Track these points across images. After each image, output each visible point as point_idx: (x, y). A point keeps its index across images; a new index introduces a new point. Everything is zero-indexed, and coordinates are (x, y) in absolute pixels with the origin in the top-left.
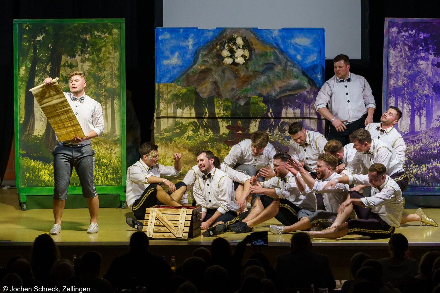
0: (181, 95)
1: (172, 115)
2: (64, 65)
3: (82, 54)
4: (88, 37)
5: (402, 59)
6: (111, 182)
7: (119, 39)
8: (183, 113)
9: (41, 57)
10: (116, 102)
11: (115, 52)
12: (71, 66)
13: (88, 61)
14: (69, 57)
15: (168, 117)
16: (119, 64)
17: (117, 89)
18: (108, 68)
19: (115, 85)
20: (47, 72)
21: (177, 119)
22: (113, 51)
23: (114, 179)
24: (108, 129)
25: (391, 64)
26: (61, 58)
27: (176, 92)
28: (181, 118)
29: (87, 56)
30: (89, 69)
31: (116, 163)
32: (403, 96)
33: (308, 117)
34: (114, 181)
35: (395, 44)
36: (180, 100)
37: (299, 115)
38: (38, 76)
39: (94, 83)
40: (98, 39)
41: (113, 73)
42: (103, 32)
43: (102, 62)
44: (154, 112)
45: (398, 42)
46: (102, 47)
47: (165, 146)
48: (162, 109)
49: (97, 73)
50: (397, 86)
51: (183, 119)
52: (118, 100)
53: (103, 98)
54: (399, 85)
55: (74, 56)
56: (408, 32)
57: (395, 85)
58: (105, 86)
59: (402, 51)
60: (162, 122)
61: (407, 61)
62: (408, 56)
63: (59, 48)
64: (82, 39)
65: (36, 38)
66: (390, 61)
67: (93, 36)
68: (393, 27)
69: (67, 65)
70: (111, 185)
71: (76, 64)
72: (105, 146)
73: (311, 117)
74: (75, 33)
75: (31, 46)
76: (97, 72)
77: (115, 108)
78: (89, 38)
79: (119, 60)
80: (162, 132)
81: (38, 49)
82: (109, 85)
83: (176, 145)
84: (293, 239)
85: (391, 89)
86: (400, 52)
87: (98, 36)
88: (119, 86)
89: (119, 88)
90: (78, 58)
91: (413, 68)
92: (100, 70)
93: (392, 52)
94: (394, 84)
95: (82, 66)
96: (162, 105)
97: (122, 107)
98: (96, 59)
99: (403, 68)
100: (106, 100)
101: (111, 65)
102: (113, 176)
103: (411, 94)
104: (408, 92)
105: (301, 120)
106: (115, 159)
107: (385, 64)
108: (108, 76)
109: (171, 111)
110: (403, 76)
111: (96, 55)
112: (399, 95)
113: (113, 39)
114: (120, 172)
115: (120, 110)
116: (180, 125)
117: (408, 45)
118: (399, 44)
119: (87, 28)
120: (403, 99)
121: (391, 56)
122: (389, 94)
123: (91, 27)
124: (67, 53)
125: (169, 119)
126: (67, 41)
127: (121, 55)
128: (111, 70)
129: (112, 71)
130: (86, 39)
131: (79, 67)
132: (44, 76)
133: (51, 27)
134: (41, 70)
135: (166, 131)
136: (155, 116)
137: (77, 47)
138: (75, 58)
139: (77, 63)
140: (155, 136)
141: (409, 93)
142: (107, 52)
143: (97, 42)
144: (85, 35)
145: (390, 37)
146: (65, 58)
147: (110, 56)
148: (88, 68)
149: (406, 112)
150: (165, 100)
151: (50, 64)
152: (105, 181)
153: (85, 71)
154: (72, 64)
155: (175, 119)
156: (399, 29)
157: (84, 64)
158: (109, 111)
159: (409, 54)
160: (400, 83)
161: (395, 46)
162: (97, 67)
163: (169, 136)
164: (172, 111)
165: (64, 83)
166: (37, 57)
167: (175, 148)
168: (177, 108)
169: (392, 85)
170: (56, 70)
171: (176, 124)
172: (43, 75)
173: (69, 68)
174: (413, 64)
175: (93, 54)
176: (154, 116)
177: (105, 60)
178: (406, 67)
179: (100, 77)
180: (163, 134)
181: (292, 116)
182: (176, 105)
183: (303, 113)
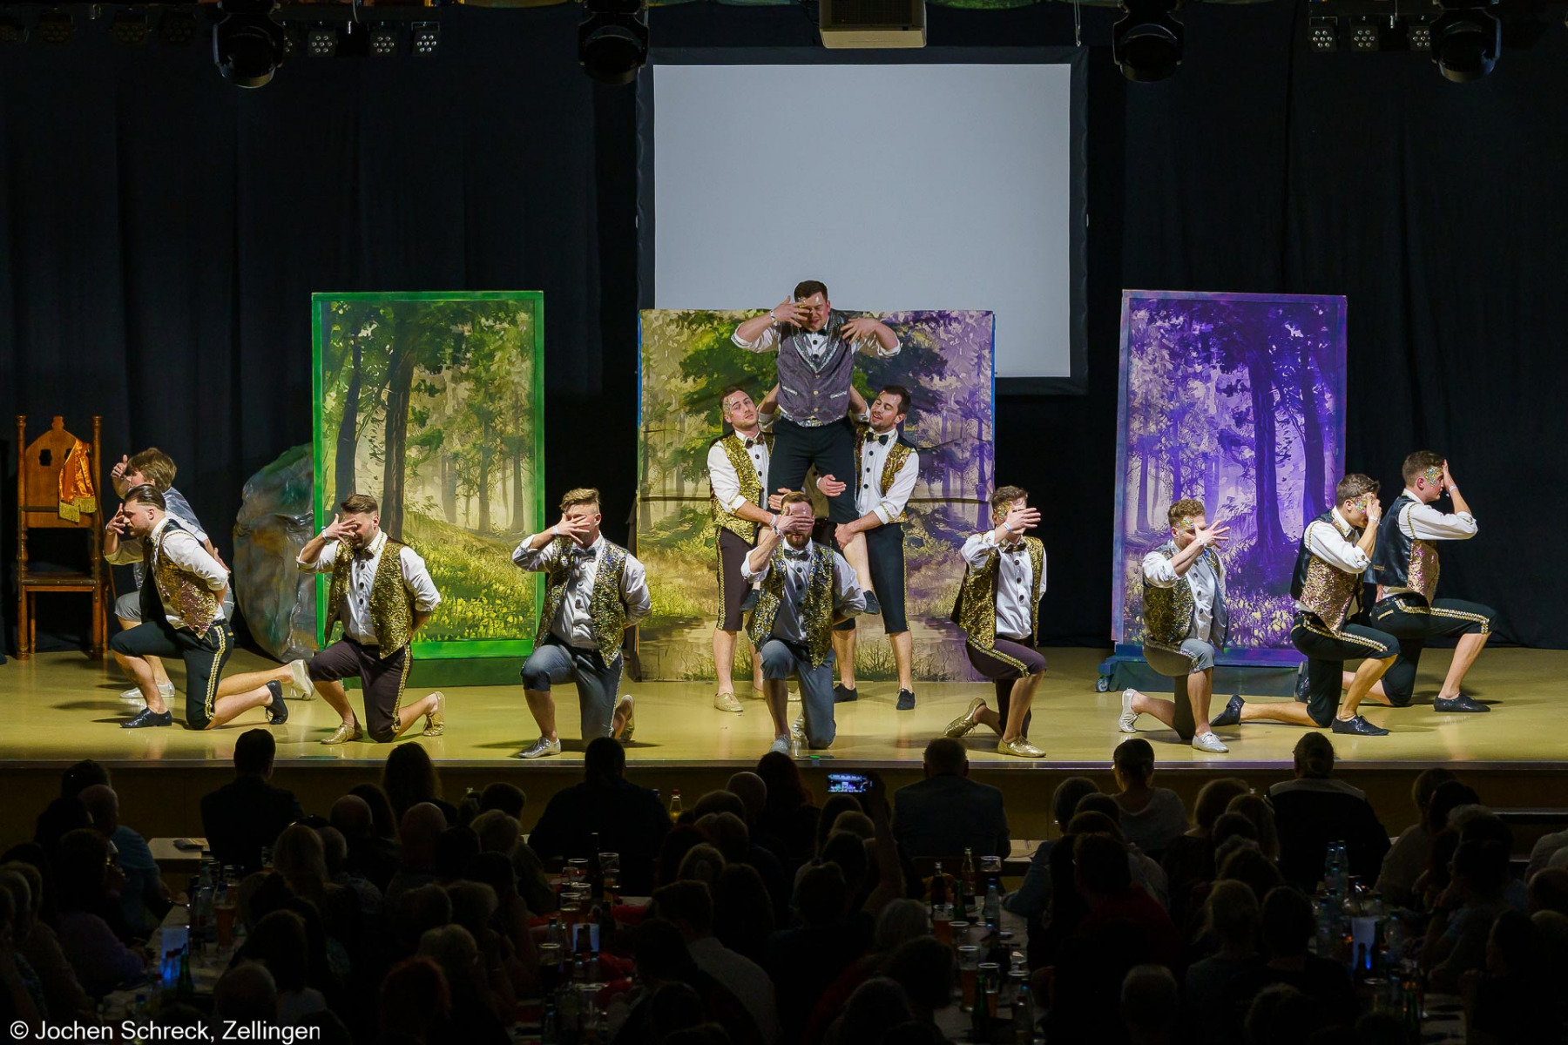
0: (692, 452)
1: (674, 494)
2: (418, 389)
3: (454, 364)
4: (467, 330)
5: (1157, 377)
6: (514, 630)
7: (532, 334)
8: (696, 490)
9: (369, 372)
10: (525, 465)
11: (523, 361)
12: (432, 391)
13: (466, 380)
14: (427, 372)
15: (665, 499)
16: (530, 386)
17: (526, 438)
18: (508, 393)
19: (523, 430)
20: (383, 404)
21: (684, 503)
22: (518, 359)
23: (519, 627)
24: (507, 521)
25: (1135, 388)
26: (411, 374)
27: (682, 447)
28: (694, 499)
29: (464, 369)
30: (469, 396)
31: (523, 591)
32: (1157, 455)
33: (959, 497)
34: (521, 630)
35: (1143, 345)
36: (691, 463)
37: (939, 495)
38: (363, 411)
39: (480, 426)
40: (487, 332)
41: (519, 404)
42: (497, 319)
43: (496, 383)
44: (636, 488)
45: (1148, 340)
46: (496, 349)
47: (660, 559)
48: (653, 481)
49: (485, 405)
50: (1147, 434)
51: (697, 502)
52: (528, 460)
53: (496, 458)
54: (1150, 433)
55: (439, 370)
56: (1170, 320)
57: (1142, 432)
58: (502, 432)
59: (1157, 359)
60: (652, 507)
61: (1167, 381)
62: (1169, 370)
63: (407, 353)
64: (454, 333)
65: (360, 332)
66: (1131, 381)
67: (478, 327)
68: (1139, 310)
69: (423, 387)
70: (514, 639)
71: (442, 386)
72: (502, 556)
73: (965, 497)
74: (439, 320)
75: (349, 348)
76: (486, 403)
77: (523, 479)
78: (470, 331)
79: (530, 376)
80: (653, 530)
81: (363, 355)
82: (510, 429)
83: (681, 556)
84: (928, 754)
85: (1135, 439)
86: (1153, 361)
87: (487, 327)
88: (530, 432)
89: (531, 435)
90: (446, 374)
91: (1178, 397)
92: (491, 398)
93: (1136, 361)
94: (1140, 429)
95: (454, 389)
96: (653, 474)
97: (536, 474)
98: (483, 374)
99: (1158, 396)
100: (505, 460)
101: (513, 388)
102: (518, 618)
103: (1174, 452)
104: (1169, 446)
105: (944, 504)
106: (521, 584)
107: (1121, 387)
108: (508, 411)
109: (671, 486)
110: (1158, 413)
111: (484, 366)
112: (1151, 454)
113: (519, 333)
114: (531, 610)
115: (531, 482)
116: (691, 515)
117: (1167, 348)
118: (1150, 345)
119: (464, 311)
120: (1157, 460)
121: (1134, 369)
122: (1130, 449)
123: (473, 309)
124: (423, 364)
125: (668, 502)
126: (424, 339)
127: (535, 366)
128: (514, 399)
129: (517, 401)
130: (462, 334)
131: (449, 391)
132: (376, 412)
133: (390, 309)
134: (369, 398)
135: (662, 527)
136: (639, 497)
137: (444, 350)
138: (439, 372)
139: (445, 384)
140: (638, 537)
141: (1170, 449)
142: (507, 361)
143: (485, 341)
144: (460, 326)
145: (1133, 331)
146: (419, 374)
147: (512, 369)
148: (466, 394)
149: (1163, 489)
150: (660, 463)
151: (388, 386)
152: (501, 629)
153: (460, 400)
154: (434, 386)
155: (679, 502)
156: (1151, 314)
157: (459, 386)
158: (511, 483)
159: (1170, 366)
160: (1152, 428)
161: (1142, 349)
162: (485, 391)
163: (668, 538)
164: (675, 487)
165: (417, 427)
166: (361, 372)
167: (680, 562)
168: (685, 478)
169: (1137, 431)
170: (401, 399)
171: (683, 512)
172: (373, 409)
173: (427, 394)
174: (1179, 388)
175: (477, 364)
176: (636, 495)
177: (501, 378)
178: (1165, 394)
179: (491, 412)
180: (654, 533)
181: (926, 495)
182: (683, 474)
183: (949, 490)
